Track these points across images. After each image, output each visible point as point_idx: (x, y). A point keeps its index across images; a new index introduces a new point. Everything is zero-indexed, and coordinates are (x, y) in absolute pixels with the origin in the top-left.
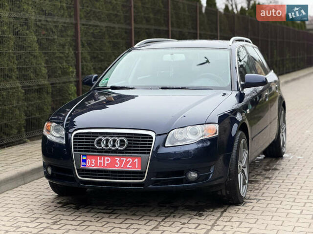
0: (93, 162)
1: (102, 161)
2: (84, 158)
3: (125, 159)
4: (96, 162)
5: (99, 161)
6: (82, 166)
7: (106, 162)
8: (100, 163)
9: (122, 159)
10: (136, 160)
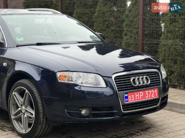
0: (133, 98)
1: (138, 95)
2: (126, 95)
3: (150, 91)
4: (135, 97)
5: (136, 96)
6: (126, 101)
7: (141, 96)
8: (137, 97)
9: (149, 91)
10: (156, 91)
